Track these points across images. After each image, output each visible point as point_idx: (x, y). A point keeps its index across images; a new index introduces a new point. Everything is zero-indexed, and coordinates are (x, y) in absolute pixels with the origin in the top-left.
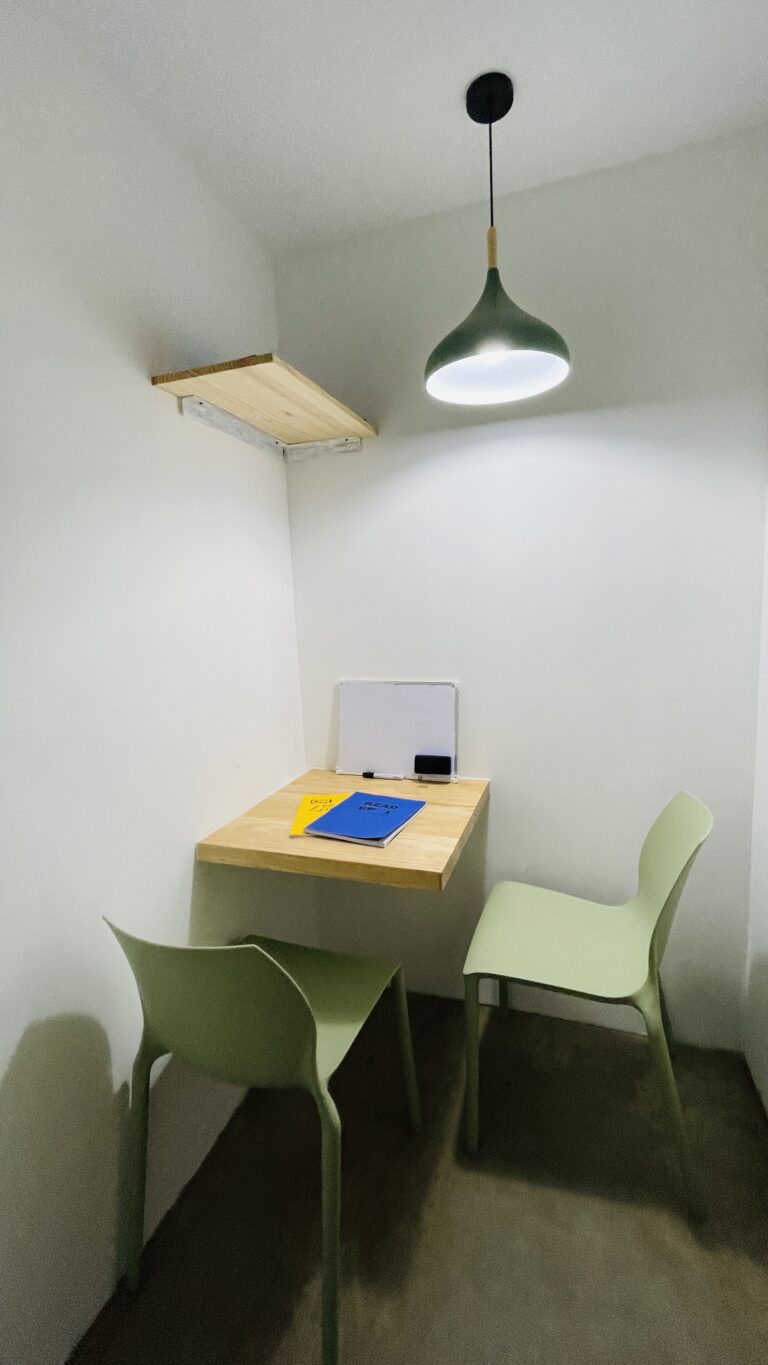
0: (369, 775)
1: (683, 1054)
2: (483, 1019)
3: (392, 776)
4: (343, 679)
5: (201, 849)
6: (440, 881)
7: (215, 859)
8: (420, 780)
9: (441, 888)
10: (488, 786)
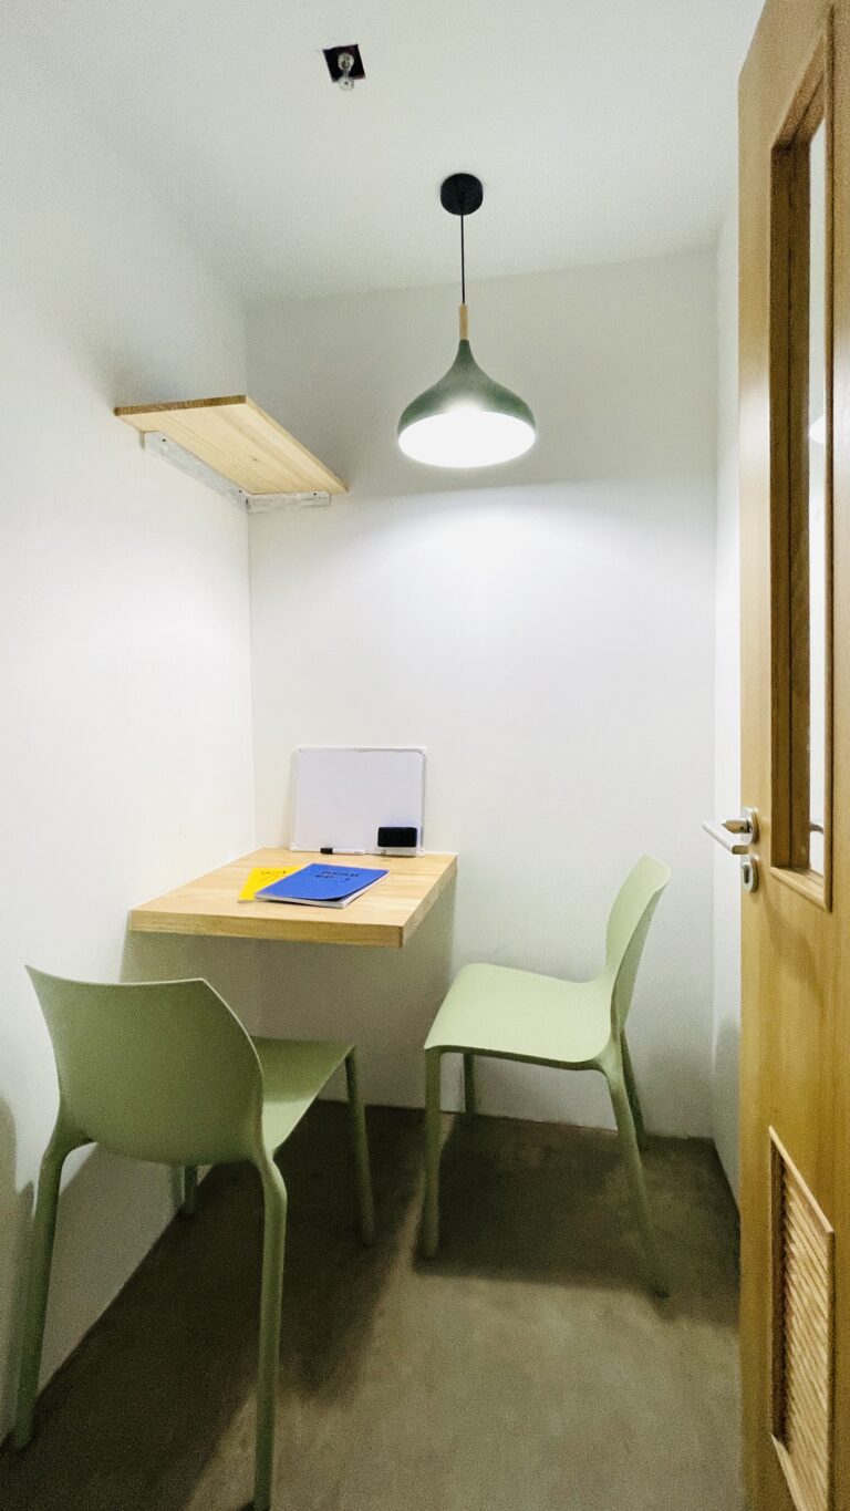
0: (327, 851)
1: (652, 1145)
2: (446, 1126)
3: (353, 851)
4: (302, 747)
5: (135, 916)
6: (401, 935)
7: (149, 928)
8: (383, 855)
9: (401, 943)
10: (455, 860)
